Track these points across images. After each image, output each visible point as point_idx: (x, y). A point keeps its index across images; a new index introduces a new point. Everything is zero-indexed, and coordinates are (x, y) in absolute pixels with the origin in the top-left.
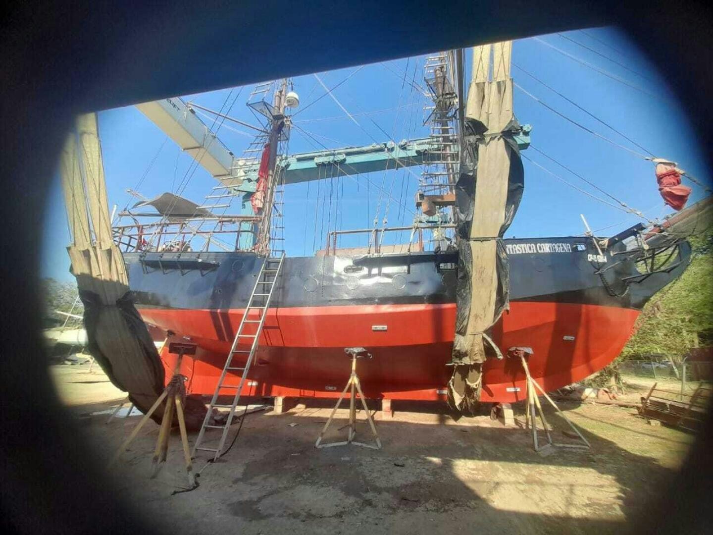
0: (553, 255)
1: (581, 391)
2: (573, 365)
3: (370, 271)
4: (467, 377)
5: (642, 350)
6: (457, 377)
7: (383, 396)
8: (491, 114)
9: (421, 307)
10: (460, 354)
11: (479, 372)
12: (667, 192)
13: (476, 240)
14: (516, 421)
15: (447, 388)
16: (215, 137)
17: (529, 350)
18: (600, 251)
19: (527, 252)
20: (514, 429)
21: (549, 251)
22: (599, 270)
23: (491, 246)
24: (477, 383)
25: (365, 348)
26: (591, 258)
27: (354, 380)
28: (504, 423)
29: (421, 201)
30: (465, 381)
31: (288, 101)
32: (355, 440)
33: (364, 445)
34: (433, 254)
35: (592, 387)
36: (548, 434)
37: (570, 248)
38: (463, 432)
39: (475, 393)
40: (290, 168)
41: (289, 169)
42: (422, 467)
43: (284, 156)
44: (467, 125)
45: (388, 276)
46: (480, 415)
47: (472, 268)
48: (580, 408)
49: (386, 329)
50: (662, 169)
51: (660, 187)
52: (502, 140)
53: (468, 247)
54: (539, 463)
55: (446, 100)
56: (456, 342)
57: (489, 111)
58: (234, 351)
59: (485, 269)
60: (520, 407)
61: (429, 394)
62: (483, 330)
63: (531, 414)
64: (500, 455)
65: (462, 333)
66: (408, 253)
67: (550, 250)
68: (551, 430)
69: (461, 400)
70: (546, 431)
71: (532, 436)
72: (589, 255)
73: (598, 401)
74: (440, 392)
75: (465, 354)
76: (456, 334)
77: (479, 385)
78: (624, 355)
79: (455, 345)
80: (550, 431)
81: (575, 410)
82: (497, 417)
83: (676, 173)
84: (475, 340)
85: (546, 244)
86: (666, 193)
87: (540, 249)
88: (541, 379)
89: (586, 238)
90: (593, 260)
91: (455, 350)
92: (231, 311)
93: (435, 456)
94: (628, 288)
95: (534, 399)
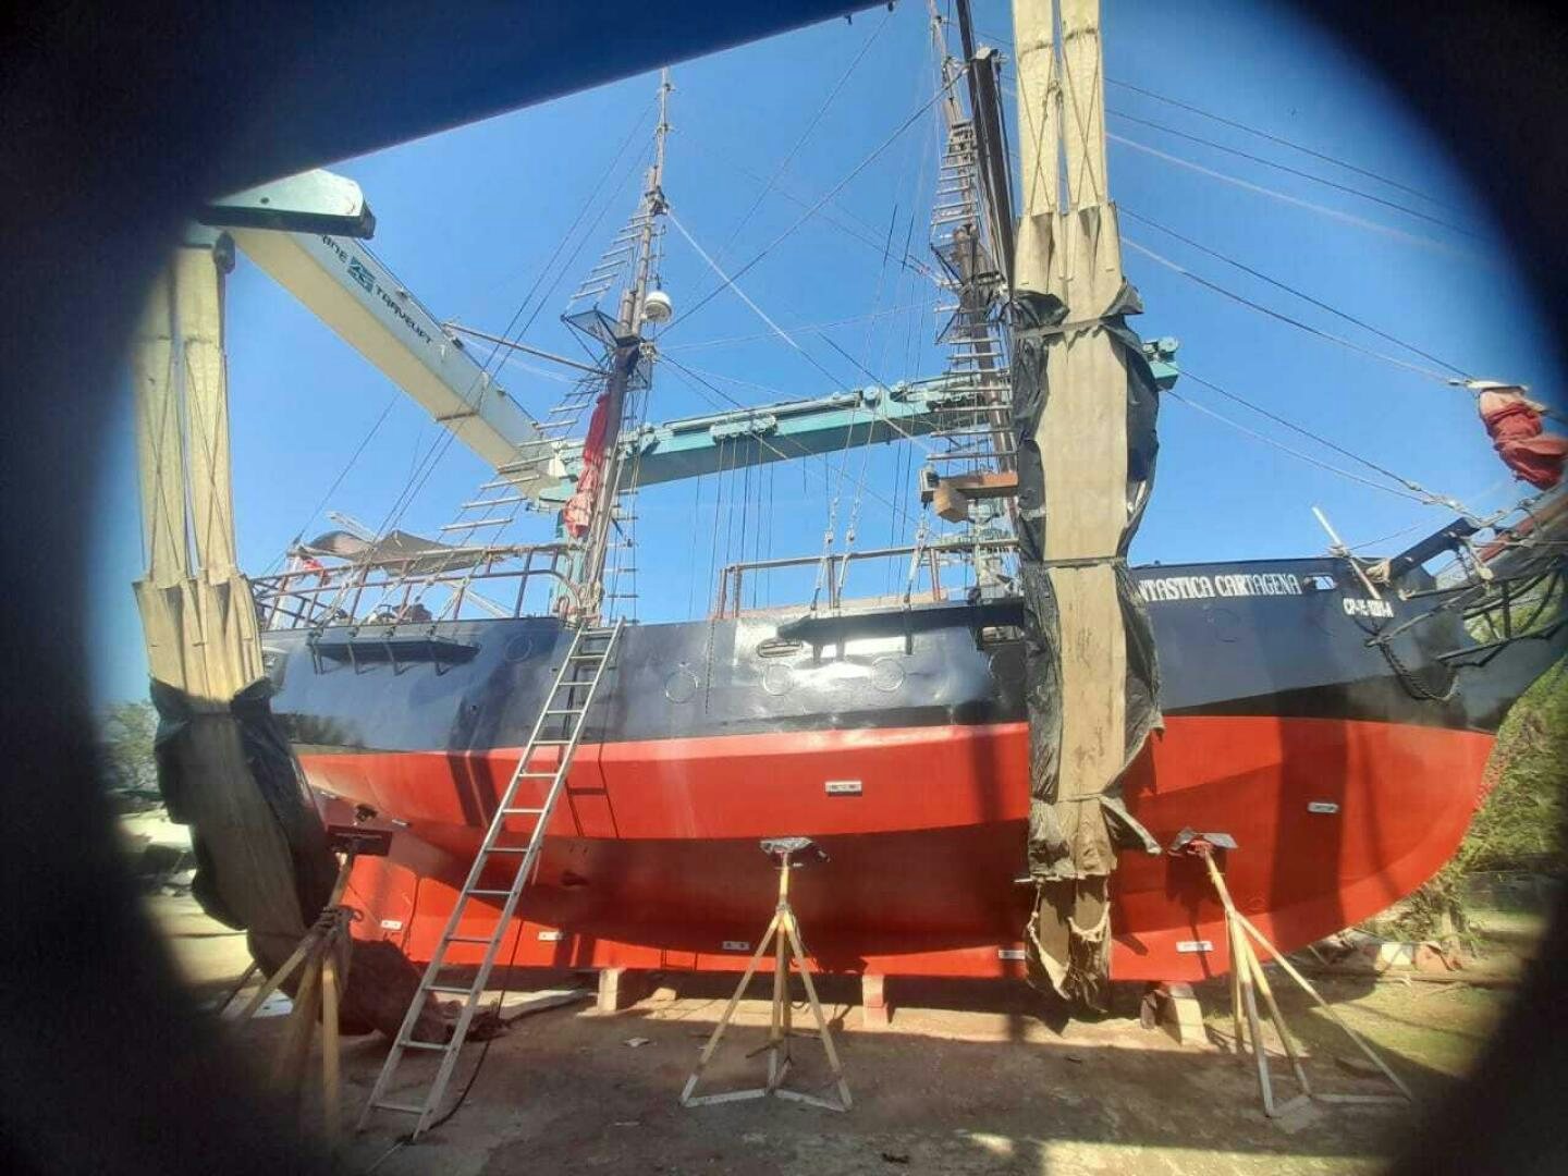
0: (1258, 603)
1: (1372, 950)
2: (1344, 877)
3: (817, 652)
4: (1072, 914)
5: (1508, 841)
6: (1045, 913)
7: (866, 964)
8: (1072, 279)
9: (941, 734)
10: (1048, 853)
11: (1100, 899)
12: (1516, 450)
13: (1064, 564)
14: (1209, 1030)
15: (1023, 944)
16: (502, 394)
17: (1226, 841)
18: (1372, 590)
19: (1192, 596)
20: (1207, 1054)
21: (1247, 593)
22: (1376, 635)
23: (1102, 581)
24: (1099, 928)
25: (809, 837)
26: (1351, 606)
27: (784, 922)
28: (1178, 1038)
29: (931, 489)
30: (1068, 922)
31: (648, 309)
32: (785, 1085)
33: (809, 1100)
34: (966, 605)
35: (1397, 940)
36: (1298, 1067)
37: (1296, 584)
38: (1070, 1064)
39: (1096, 957)
40: (659, 450)
41: (655, 452)
42: (957, 1164)
43: (647, 425)
44: (1019, 307)
45: (858, 660)
46: (1114, 1015)
47: (1059, 630)
48: (1372, 995)
49: (859, 788)
50: (1493, 403)
51: (1497, 442)
52: (1103, 335)
53: (1046, 581)
54: (1279, 1151)
55: (981, 288)
56: (1034, 822)
57: (1066, 273)
58: (489, 849)
59: (1090, 634)
60: (1216, 993)
61: (979, 960)
62: (1099, 790)
63: (1246, 1013)
64: (1169, 1127)
65: (1050, 797)
66: (907, 606)
67: (1249, 590)
68: (1304, 1055)
69: (1064, 975)
70: (1290, 1059)
71: (1254, 1074)
72: (1346, 601)
73: (1418, 974)
74: (1006, 954)
75: (1061, 852)
76: (1033, 800)
77: (1104, 936)
78: (1467, 858)
79: (1034, 827)
80: (1301, 1058)
81: (1363, 1001)
82: (1158, 1023)
83: (1529, 409)
84: (1084, 817)
85: (1237, 577)
86: (1515, 453)
87: (1225, 588)
88: (1264, 917)
89: (1334, 561)
90: (1357, 613)
91: (1034, 842)
92: (496, 754)
93: (995, 1132)
94: (1456, 680)
95: (1252, 972)
